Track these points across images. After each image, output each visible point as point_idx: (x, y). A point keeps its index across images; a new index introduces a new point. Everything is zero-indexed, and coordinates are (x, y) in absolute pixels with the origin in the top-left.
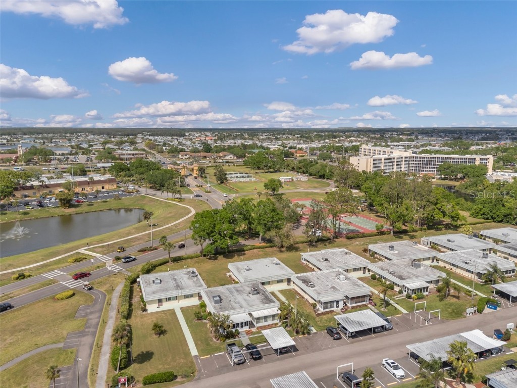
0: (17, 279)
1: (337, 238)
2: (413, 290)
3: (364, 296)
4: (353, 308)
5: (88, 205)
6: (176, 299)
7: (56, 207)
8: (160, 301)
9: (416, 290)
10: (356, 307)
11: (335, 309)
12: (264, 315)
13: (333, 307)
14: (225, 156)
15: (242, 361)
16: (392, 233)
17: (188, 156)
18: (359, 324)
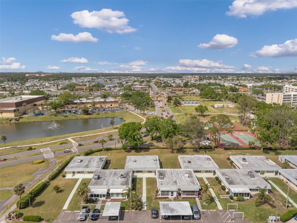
0: (28, 150)
1: (217, 148)
2: (235, 194)
3: (194, 192)
4: (183, 198)
5: (97, 114)
6: (83, 173)
7: (81, 114)
8: (74, 173)
9: (237, 194)
10: (186, 198)
11: (170, 196)
12: (116, 192)
13: (168, 195)
14: (192, 90)
15: (82, 219)
16: (262, 149)
17: (171, 89)
18: (172, 210)
